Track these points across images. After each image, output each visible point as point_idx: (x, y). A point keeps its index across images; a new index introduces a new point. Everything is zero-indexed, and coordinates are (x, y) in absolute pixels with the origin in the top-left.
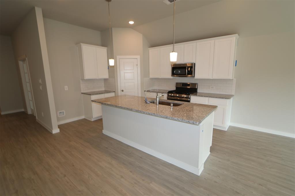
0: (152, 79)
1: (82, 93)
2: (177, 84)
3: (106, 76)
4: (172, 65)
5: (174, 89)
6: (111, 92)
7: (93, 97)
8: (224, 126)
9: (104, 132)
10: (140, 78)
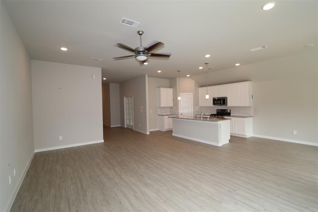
0: (201, 107)
1: (158, 115)
2: (217, 110)
3: (172, 105)
4: (213, 98)
5: (216, 113)
6: (174, 115)
7: (165, 117)
8: (245, 134)
9: (173, 134)
10: (192, 106)
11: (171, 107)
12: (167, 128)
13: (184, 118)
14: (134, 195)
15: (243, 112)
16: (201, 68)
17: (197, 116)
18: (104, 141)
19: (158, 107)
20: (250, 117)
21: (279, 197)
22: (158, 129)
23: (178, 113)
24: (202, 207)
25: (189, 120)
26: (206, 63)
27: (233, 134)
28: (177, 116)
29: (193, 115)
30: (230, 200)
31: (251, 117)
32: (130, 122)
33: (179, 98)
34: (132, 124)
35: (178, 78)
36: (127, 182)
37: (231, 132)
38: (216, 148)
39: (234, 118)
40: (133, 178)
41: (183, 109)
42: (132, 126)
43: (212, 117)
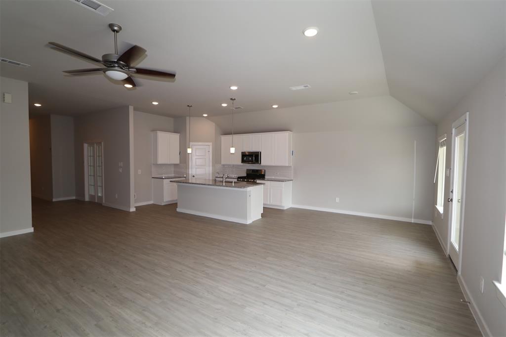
0: (224, 165)
1: (153, 178)
2: (247, 170)
3: (177, 162)
4: (242, 153)
5: (245, 175)
6: (181, 177)
7: (165, 181)
8: (283, 205)
9: (178, 210)
10: (211, 164)
11: (175, 165)
12: (167, 200)
13: (197, 182)
14: (95, 325)
15: (282, 174)
16: (224, 105)
17: (217, 179)
18: (34, 230)
19: (154, 164)
20: (288, 181)
21: (315, 284)
22: (151, 202)
23: (188, 174)
24: (216, 319)
25: (204, 186)
26: (231, 99)
27: (268, 205)
28: (186, 179)
29: (211, 178)
30: (256, 301)
31: (291, 180)
32: (96, 191)
33: (189, 151)
34: (100, 195)
35: (189, 117)
36: (84, 303)
37: (265, 203)
38: (243, 227)
39: (269, 182)
40: (96, 293)
41: (196, 168)
42: (101, 198)
43: (240, 181)
